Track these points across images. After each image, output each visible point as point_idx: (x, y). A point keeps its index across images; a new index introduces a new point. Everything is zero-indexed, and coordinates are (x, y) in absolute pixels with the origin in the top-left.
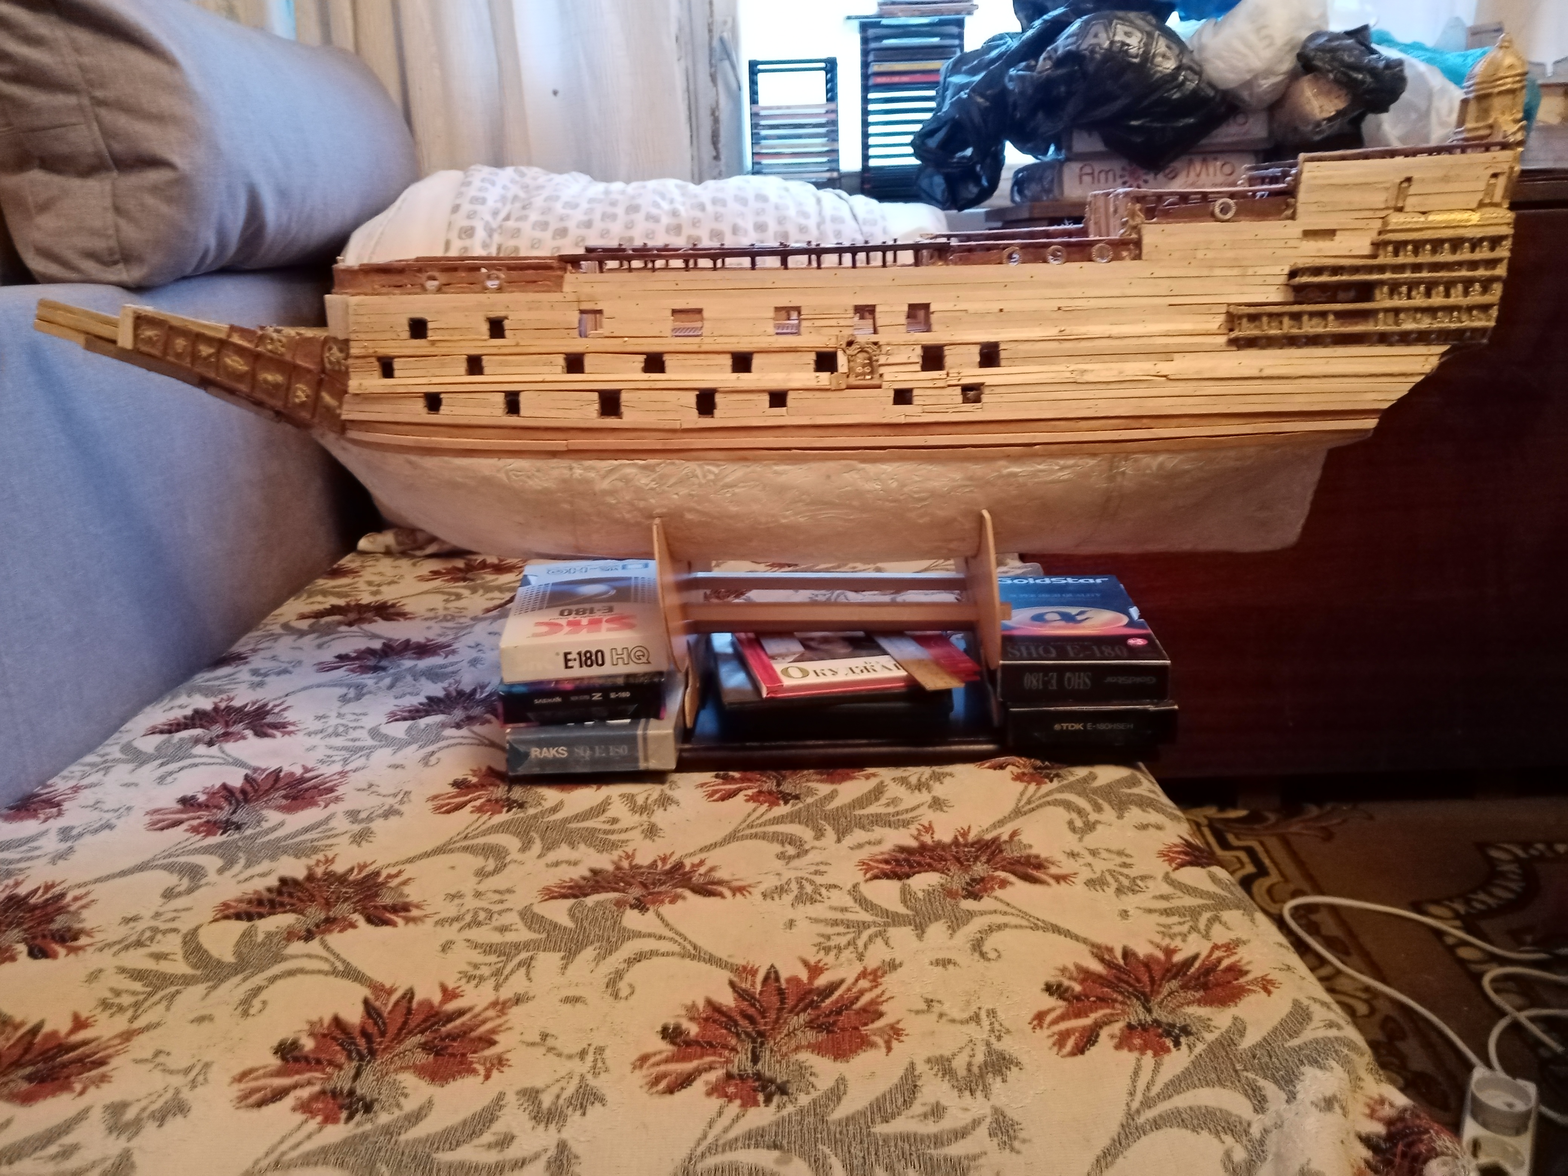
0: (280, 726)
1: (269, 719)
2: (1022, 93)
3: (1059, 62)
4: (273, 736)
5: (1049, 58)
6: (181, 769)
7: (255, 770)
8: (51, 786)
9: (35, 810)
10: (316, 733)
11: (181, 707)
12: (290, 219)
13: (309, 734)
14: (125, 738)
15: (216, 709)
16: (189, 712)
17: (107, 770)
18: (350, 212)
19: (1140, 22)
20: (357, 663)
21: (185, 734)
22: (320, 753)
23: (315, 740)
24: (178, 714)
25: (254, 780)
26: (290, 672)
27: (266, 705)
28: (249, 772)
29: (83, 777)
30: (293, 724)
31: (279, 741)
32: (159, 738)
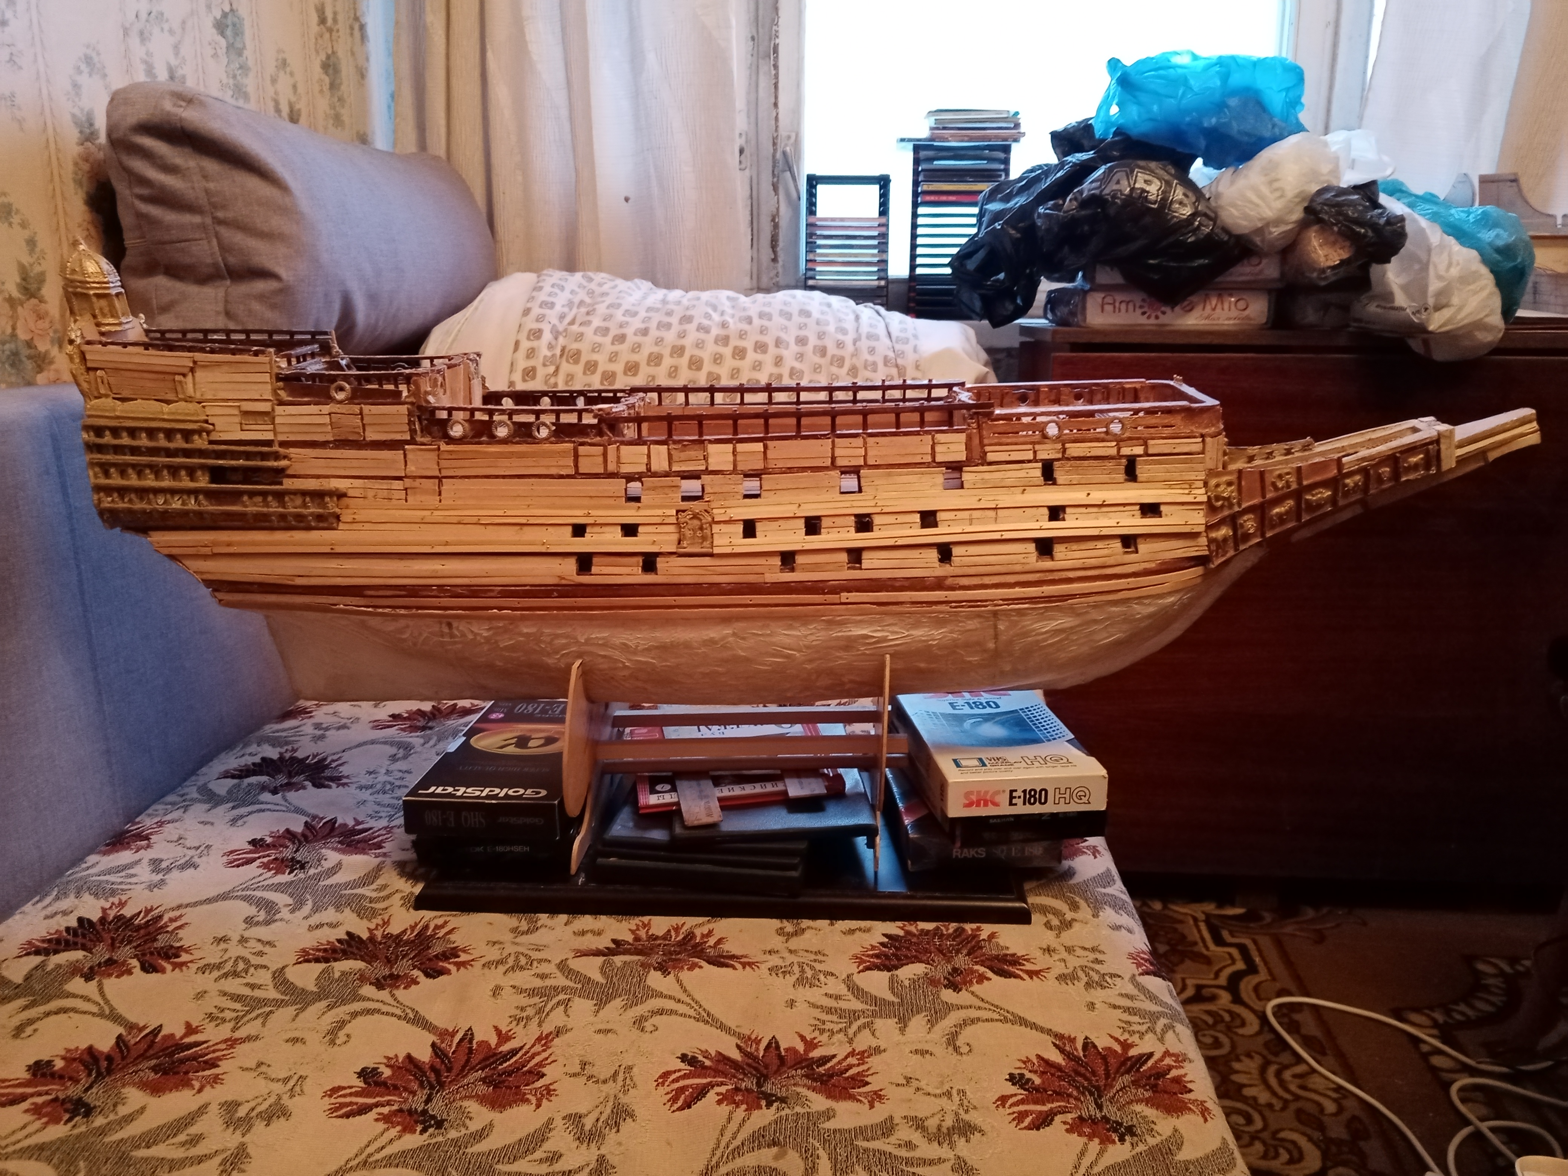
0: (337, 779)
1: (327, 773)
2: (1048, 230)
3: (1085, 204)
4: (329, 787)
5: (1075, 199)
6: (250, 813)
7: (314, 817)
8: (139, 823)
9: (128, 843)
10: (367, 787)
11: (250, 754)
12: (377, 320)
13: (361, 788)
14: (201, 781)
15: (281, 758)
16: (257, 759)
17: (186, 809)
18: (431, 311)
19: (1161, 172)
20: (408, 723)
21: (253, 779)
22: (370, 808)
23: (365, 795)
24: (249, 760)
25: (313, 827)
26: (348, 728)
27: (325, 759)
28: (309, 820)
29: (165, 814)
30: (347, 777)
31: (334, 792)
32: (231, 782)
